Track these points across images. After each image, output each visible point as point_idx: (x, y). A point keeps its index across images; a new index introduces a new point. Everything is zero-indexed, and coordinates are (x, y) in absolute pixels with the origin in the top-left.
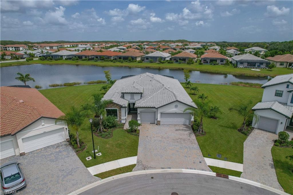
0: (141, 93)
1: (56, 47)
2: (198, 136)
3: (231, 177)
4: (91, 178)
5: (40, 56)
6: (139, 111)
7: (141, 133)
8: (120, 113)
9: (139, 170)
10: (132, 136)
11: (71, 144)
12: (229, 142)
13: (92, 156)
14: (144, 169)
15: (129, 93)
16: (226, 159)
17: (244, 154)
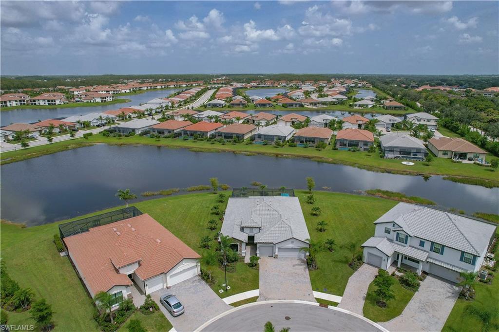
0: (260, 228)
1: (111, 98)
2: (311, 270)
3: (330, 307)
4: (227, 307)
5: (97, 124)
6: (258, 246)
7: (260, 267)
8: (241, 247)
9: (261, 300)
10: (253, 270)
11: (203, 278)
12: (336, 277)
13: (223, 290)
14: (266, 300)
15: (249, 227)
16: (330, 293)
17: (346, 288)
